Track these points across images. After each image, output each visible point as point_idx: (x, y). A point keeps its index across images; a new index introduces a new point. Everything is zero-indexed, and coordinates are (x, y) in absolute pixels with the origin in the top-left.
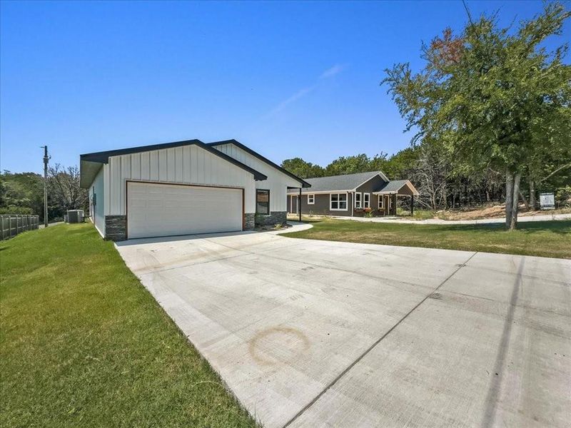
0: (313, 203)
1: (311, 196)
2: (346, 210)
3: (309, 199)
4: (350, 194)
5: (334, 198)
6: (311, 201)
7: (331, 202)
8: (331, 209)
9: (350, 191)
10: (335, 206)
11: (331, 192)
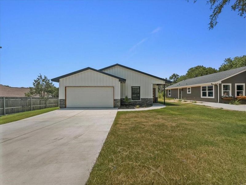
0: (190, 93)
1: (189, 89)
2: (213, 97)
3: (188, 90)
4: (216, 85)
5: (204, 89)
6: (189, 91)
7: (202, 92)
8: (202, 97)
9: (216, 83)
10: (204, 94)
11: (202, 85)
